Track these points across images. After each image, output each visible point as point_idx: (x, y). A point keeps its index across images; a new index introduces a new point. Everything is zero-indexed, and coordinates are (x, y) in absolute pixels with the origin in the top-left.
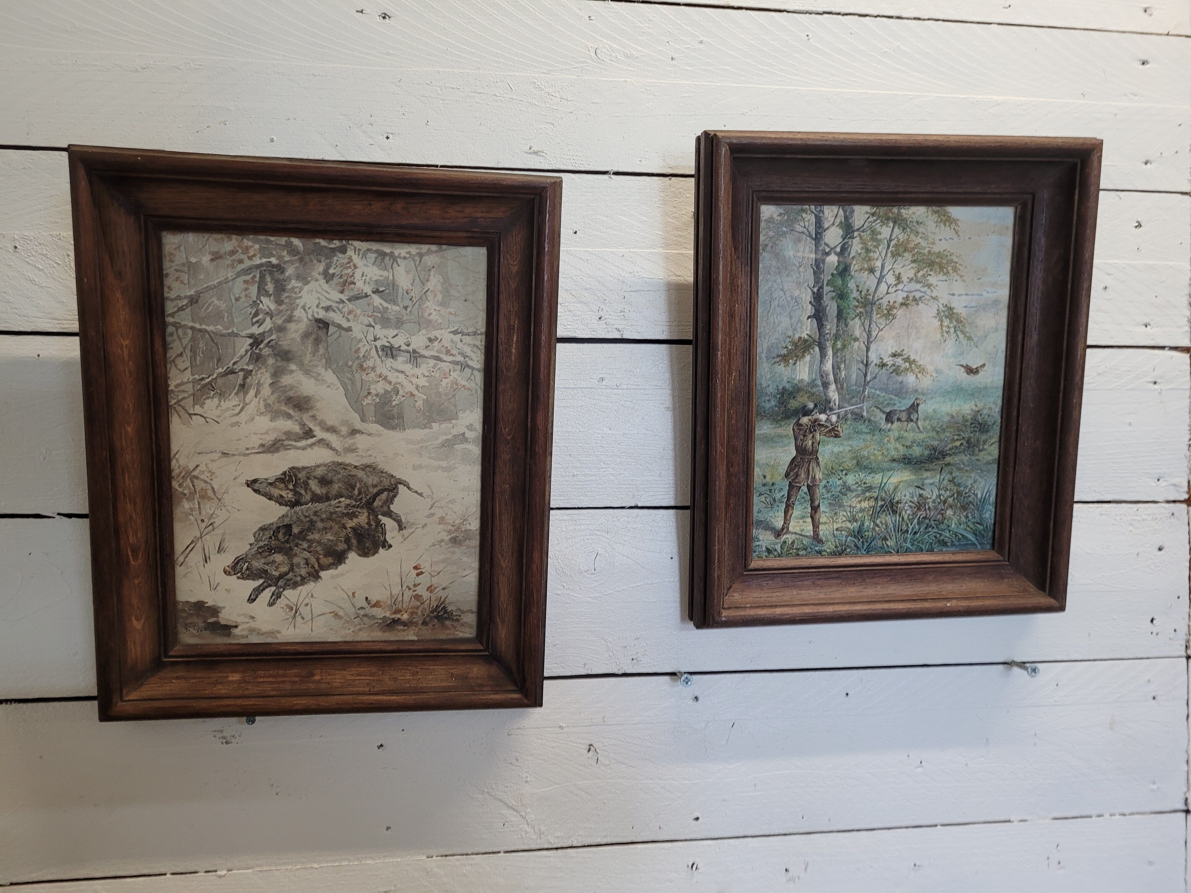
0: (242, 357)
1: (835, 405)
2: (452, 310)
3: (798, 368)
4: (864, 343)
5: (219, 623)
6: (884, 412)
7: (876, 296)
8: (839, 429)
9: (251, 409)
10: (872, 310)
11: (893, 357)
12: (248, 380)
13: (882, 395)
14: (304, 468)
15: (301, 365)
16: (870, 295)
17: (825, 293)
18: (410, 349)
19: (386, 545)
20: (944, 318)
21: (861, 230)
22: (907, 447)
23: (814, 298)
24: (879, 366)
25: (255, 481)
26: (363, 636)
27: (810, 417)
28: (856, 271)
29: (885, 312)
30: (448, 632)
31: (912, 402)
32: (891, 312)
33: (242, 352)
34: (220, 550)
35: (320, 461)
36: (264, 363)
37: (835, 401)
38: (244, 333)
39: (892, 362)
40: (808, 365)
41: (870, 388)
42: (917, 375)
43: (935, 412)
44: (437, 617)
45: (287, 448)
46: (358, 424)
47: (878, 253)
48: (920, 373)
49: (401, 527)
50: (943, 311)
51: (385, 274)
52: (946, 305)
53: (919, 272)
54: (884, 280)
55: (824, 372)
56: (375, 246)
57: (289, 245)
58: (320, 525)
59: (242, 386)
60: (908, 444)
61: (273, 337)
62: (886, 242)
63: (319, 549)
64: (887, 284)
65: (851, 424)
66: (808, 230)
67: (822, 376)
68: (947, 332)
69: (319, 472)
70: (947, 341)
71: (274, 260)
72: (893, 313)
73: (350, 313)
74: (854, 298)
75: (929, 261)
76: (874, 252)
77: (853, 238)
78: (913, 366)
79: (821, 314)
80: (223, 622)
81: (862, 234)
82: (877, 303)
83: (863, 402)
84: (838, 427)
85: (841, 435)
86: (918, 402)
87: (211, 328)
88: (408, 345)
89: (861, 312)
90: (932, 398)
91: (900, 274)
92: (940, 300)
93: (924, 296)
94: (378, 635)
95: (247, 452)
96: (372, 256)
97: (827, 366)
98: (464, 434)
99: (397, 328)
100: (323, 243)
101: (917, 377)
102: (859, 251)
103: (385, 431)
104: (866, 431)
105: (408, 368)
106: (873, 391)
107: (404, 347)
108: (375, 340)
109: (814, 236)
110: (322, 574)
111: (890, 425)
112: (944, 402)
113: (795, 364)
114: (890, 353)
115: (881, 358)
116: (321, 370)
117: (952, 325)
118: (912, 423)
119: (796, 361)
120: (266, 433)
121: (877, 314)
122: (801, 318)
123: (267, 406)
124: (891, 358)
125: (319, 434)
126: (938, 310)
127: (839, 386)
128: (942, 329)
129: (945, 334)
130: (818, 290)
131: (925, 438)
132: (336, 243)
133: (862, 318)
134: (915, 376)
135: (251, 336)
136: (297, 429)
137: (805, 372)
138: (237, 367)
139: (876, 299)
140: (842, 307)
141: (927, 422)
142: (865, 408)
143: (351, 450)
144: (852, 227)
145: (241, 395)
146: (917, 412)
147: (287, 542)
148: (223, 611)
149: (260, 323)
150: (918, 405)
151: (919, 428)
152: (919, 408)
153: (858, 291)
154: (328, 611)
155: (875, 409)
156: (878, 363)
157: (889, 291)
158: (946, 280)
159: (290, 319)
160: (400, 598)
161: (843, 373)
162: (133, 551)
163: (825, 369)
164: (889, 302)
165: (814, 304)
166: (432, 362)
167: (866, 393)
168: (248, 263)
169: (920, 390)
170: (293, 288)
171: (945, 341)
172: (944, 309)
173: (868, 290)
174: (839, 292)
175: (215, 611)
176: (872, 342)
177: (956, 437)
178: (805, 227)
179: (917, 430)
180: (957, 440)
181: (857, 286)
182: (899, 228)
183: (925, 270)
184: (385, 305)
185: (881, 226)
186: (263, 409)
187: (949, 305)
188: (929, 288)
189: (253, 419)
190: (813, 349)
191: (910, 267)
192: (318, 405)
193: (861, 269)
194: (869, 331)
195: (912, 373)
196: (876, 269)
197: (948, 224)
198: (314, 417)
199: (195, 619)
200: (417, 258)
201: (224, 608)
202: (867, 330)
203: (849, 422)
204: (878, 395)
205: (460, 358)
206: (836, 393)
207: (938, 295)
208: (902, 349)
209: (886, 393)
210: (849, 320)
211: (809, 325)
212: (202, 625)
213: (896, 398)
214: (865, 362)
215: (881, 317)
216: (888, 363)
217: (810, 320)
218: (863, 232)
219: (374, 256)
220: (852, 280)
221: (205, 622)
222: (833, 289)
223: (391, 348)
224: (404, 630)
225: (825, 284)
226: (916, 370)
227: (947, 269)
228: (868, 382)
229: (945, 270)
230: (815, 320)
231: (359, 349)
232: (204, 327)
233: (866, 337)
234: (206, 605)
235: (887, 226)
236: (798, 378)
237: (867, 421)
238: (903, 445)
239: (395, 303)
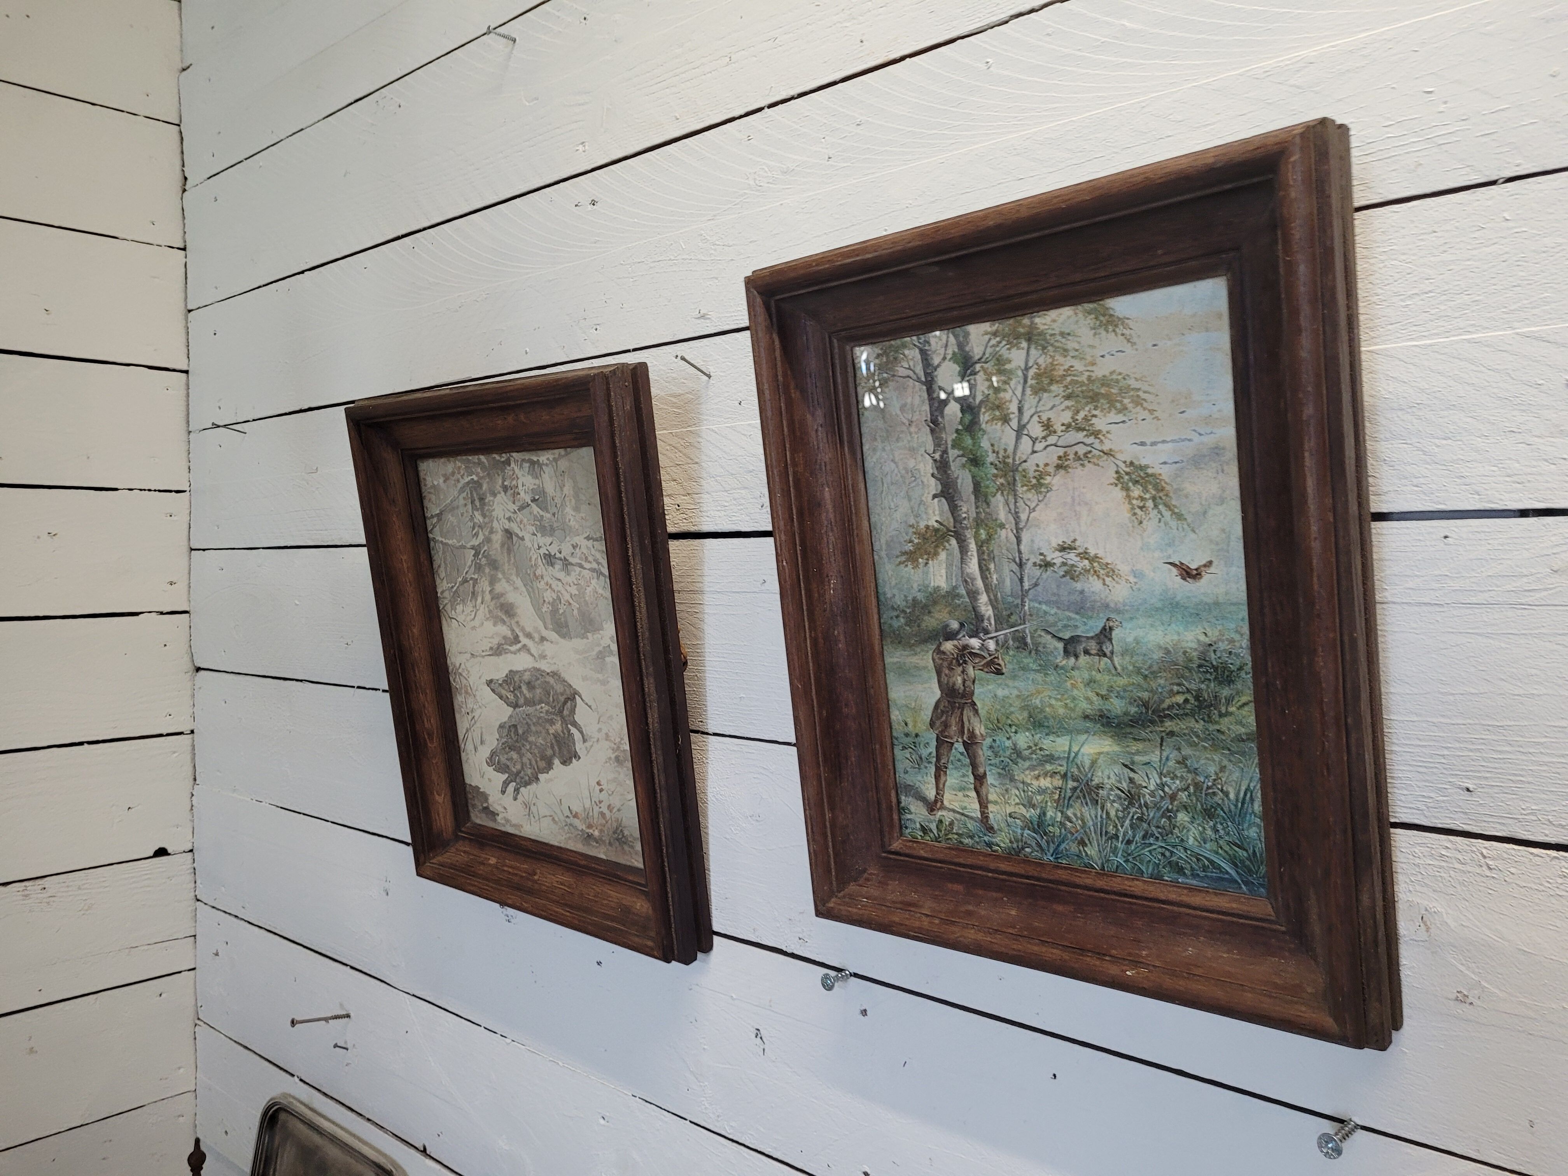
0: (470, 567)
1: (990, 624)
2: (583, 515)
3: (931, 569)
4: (1012, 531)
5: (489, 808)
6: (1060, 639)
7: (1017, 459)
8: (1001, 662)
9: (480, 614)
10: (1015, 480)
11: (1060, 551)
12: (476, 588)
13: (1053, 612)
14: (517, 672)
15: (504, 573)
16: (1008, 457)
17: (951, 459)
18: (562, 556)
19: (576, 756)
20: (1130, 484)
21: (983, 360)
22: (1102, 697)
23: (937, 468)
24: (1041, 566)
25: (491, 681)
26: (571, 846)
27: (955, 642)
28: (987, 423)
29: (1034, 481)
30: (626, 857)
31: (1102, 625)
32: (1042, 481)
33: (469, 563)
34: (482, 742)
35: (526, 666)
36: (483, 572)
37: (989, 619)
38: (468, 546)
39: (1061, 560)
40: (944, 565)
41: (1030, 600)
42: (1104, 580)
43: (1137, 643)
44: (618, 839)
45: (507, 652)
46: (545, 633)
47: (1010, 391)
48: (1108, 576)
50: (1127, 474)
51: (537, 482)
52: (1132, 463)
53: (1078, 412)
54: (1025, 432)
55: (968, 574)
56: (526, 456)
57: (480, 463)
58: (533, 728)
59: (473, 593)
60: (1104, 693)
61: (486, 548)
62: (1020, 373)
63: (536, 751)
64: (1031, 437)
65: (1014, 656)
66: (915, 373)
67: (966, 581)
68: (1141, 508)
69: (527, 677)
70: (1145, 522)
71: (475, 477)
72: (1046, 482)
73: (521, 522)
74: (992, 464)
75: (1091, 394)
76: (1005, 390)
77: (975, 374)
78: (1095, 564)
79: (951, 491)
80: (491, 808)
81: (986, 366)
82: (1020, 469)
83: (1025, 623)
84: (997, 658)
85: (1004, 670)
86: (1111, 624)
87: (450, 542)
88: (560, 553)
89: (1002, 484)
90: (1131, 619)
91: (1049, 419)
92: (1118, 456)
93: (1090, 452)
94: (579, 847)
95: (484, 654)
96: (526, 465)
97: (971, 566)
98: (609, 646)
99: (551, 535)
100: (497, 457)
101: (1104, 584)
102: (987, 392)
103: (562, 640)
104: (1034, 667)
105: (561, 575)
106: (1036, 605)
107: (558, 555)
108: (539, 548)
109: (923, 379)
110: (540, 776)
111: (1073, 660)
112: (1152, 626)
113: (927, 563)
114: (1054, 545)
115: (1041, 554)
116: (514, 578)
117: (1147, 496)
118: (1106, 659)
119: (928, 559)
120: (492, 637)
121: (1022, 486)
122: (924, 499)
123: (490, 612)
124: (1058, 554)
125: (524, 640)
126: (1117, 472)
127: (992, 597)
128: (1130, 503)
129: (1138, 511)
130: (942, 456)
131: (1126, 686)
132: (505, 456)
133: (1005, 493)
134: (1101, 581)
135: (473, 548)
136: (509, 634)
137: (941, 576)
138: (469, 576)
139: (1017, 462)
140: (978, 478)
141: (1128, 658)
142: (1027, 631)
143: (543, 657)
144: (971, 357)
145: (473, 601)
146: (1110, 640)
147: (517, 741)
148: (489, 798)
149: (476, 535)
150: (1111, 629)
151: (1116, 669)
152: (1114, 633)
153: (994, 452)
154: (548, 814)
155: (1043, 634)
156: (1038, 562)
157: (1035, 449)
158: (1124, 422)
159: (491, 532)
160: (591, 814)
161: (995, 577)
162: (428, 734)
163: (969, 571)
164: (1038, 465)
165: (939, 476)
166: (578, 569)
167: (1026, 608)
168: (462, 482)
169: (1112, 605)
170: (489, 501)
171: (1141, 523)
172: (1128, 470)
173: (1005, 450)
174: (971, 456)
175: (485, 797)
176: (1022, 529)
177: (1175, 688)
178: (909, 369)
179: (1113, 671)
180: (1178, 693)
181: (992, 445)
182: (1036, 348)
183: (1087, 409)
184: (542, 513)
185: (1009, 349)
186: (488, 616)
187: (1136, 463)
188: (1096, 438)
189: (483, 624)
190: (948, 541)
191: (1063, 407)
192: (519, 611)
193: (993, 419)
194: (1016, 513)
195: (1095, 577)
196: (1012, 416)
197: (1111, 328)
198: (517, 622)
199: (476, 802)
200: (554, 464)
201: (490, 795)
202: (1013, 511)
203: (1011, 653)
204: (1046, 613)
205: (595, 565)
206: (990, 608)
207: (1113, 447)
208: (1072, 539)
209: (1058, 608)
210: (990, 497)
211: (937, 508)
212: (481, 808)
213: (1077, 617)
214: (1017, 560)
215: (1029, 490)
216: (1054, 561)
217: (936, 500)
218: (986, 362)
219: (527, 465)
220: (985, 437)
221: (482, 805)
222: (961, 452)
223: (550, 555)
224: (597, 847)
225: (949, 446)
226: (1102, 572)
227: (1121, 402)
228: (1027, 591)
229: (1118, 405)
230: (943, 500)
231: (531, 558)
232: (447, 541)
233: (1013, 522)
234: (480, 791)
235: (1018, 348)
236: (932, 584)
237: (1033, 652)
238: (1098, 694)
239: (547, 510)
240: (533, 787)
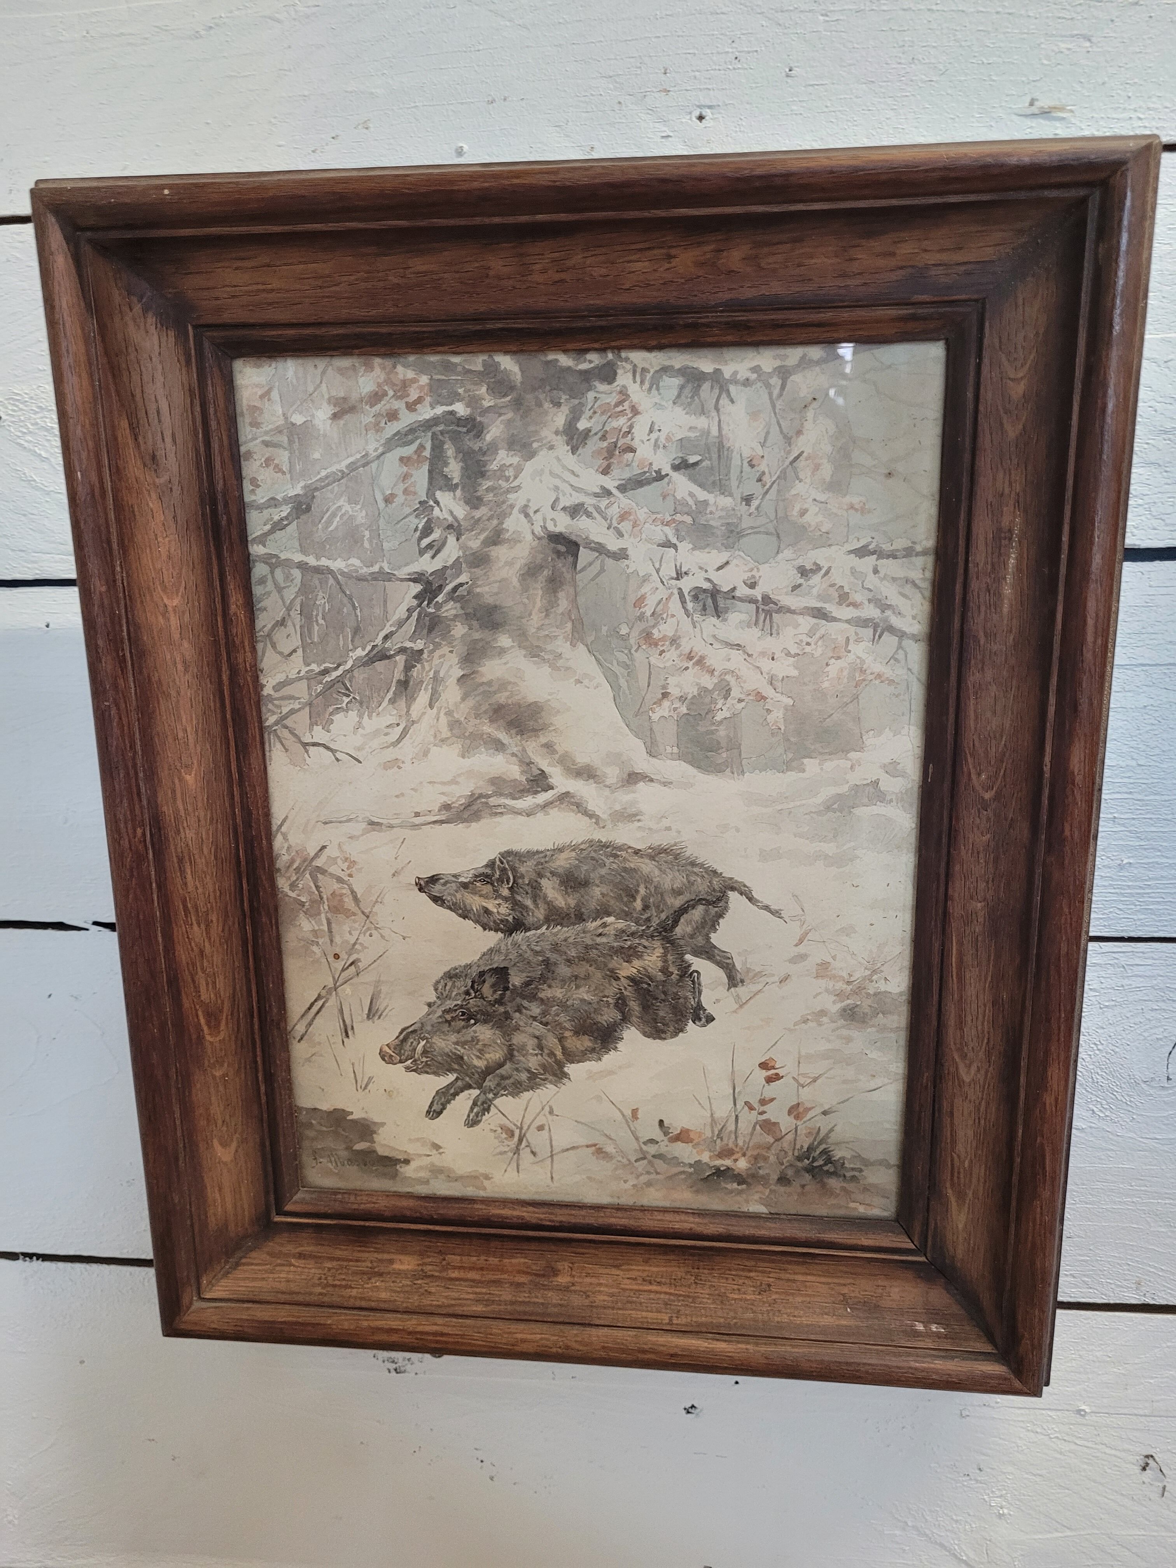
0: (401, 624)
2: (855, 500)
5: (375, 1151)
9: (422, 732)
12: (415, 672)
14: (531, 854)
15: (521, 636)
18: (757, 593)
19: (702, 1016)
25: (434, 879)
26: (654, 1197)
30: (832, 1201)
33: (401, 612)
34: (372, 1013)
35: (564, 840)
36: (446, 634)
38: (403, 573)
44: (810, 1170)
45: (495, 812)
46: (642, 763)
49: (733, 980)
51: (702, 422)
56: (679, 359)
57: (491, 373)
58: (564, 970)
59: (404, 684)
61: (463, 578)
63: (563, 1018)
69: (562, 862)
71: (461, 409)
73: (623, 517)
80: (381, 1151)
87: (338, 565)
88: (752, 586)
94: (685, 1197)
95: (418, 820)
96: (672, 383)
98: (876, 783)
99: (727, 547)
100: (564, 360)
103: (700, 776)
105: (751, 637)
107: (743, 591)
108: (679, 576)
110: (571, 1069)
116: (562, 646)
120: (454, 782)
123: (454, 724)
125: (561, 781)
132: (594, 359)
135: (416, 578)
136: (515, 772)
138: (392, 646)
143: (629, 816)
145: (402, 703)
147: (500, 1001)
148: (381, 1131)
149: (436, 549)
154: (584, 1142)
159: (496, 539)
160: (731, 1127)
162: (209, 1015)
166: (806, 622)
168: (407, 419)
170: (503, 468)
175: (366, 1129)
184: (702, 495)
186: (445, 733)
189: (426, 753)
192: (558, 721)
198: (549, 747)
199: (329, 1143)
200: (775, 381)
201: (383, 1124)
205: (871, 612)
212: (344, 1154)
219: (676, 382)
221: (349, 1148)
223: (714, 593)
224: (740, 1192)
231: (642, 599)
232: (324, 562)
234: (348, 1118)
239: (721, 487)
240: (547, 1092)
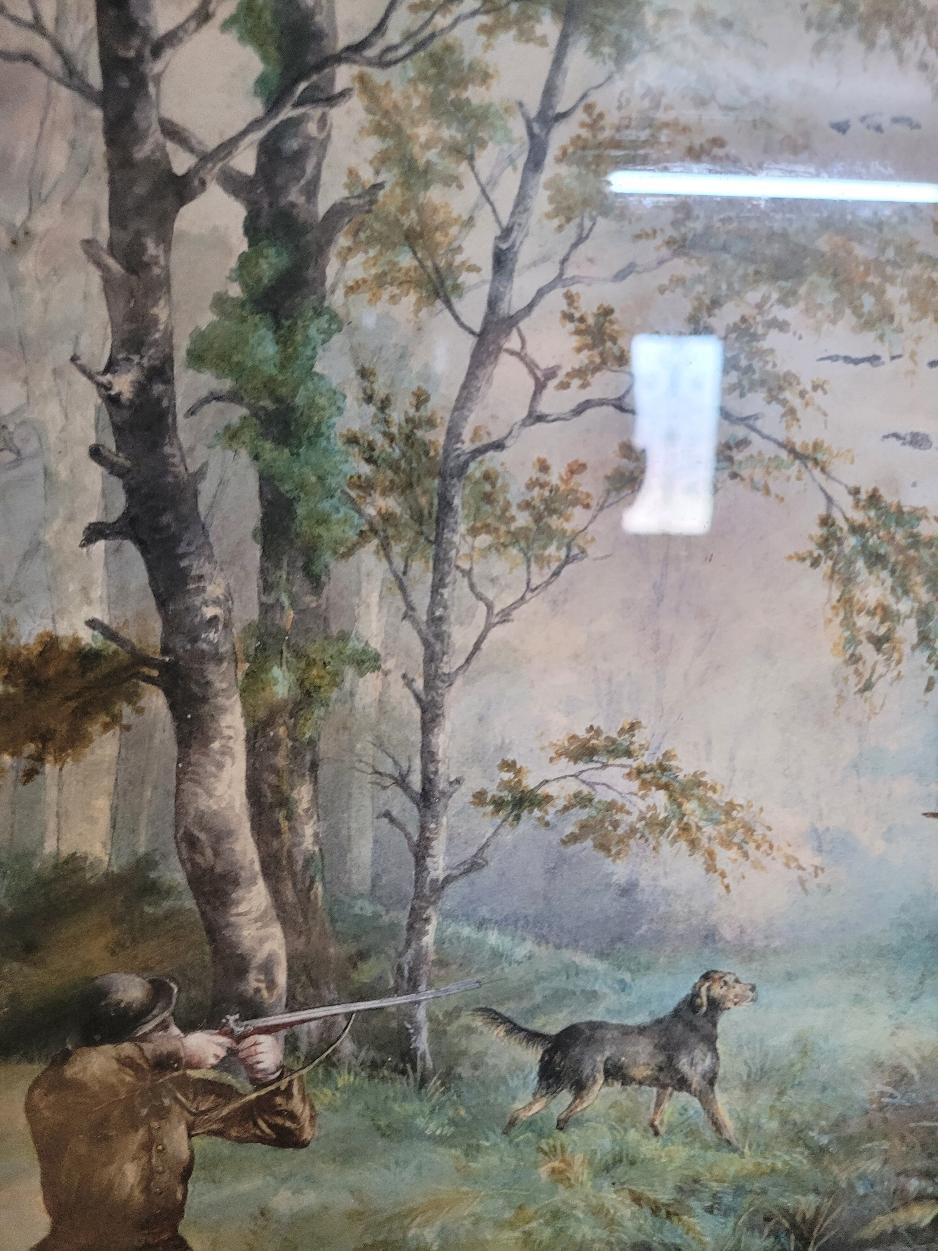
1: (271, 984)
3: (52, 794)
4: (408, 681)
6: (533, 1037)
7: (467, 433)
8: (297, 1105)
10: (446, 505)
11: (575, 757)
13: (521, 952)
16: (431, 423)
17: (182, 405)
20: (860, 564)
21: (371, 53)
22: (655, 1209)
23: (118, 430)
24: (499, 804)
27: (127, 1048)
28: (351, 290)
29: (523, 519)
31: (685, 992)
32: (554, 522)
37: (267, 968)
39: (573, 786)
40: (108, 782)
41: (447, 915)
42: (711, 855)
43: (804, 1052)
47: (472, 189)
48: (727, 844)
50: (857, 529)
52: (874, 499)
53: (716, 303)
54: (513, 342)
55: (201, 819)
60: (664, 1196)
62: (518, 129)
64: (531, 366)
65: (354, 1091)
66: (59, 50)
67: (192, 842)
68: (878, 642)
70: (880, 687)
72: (568, 526)
74: (352, 440)
75: (776, 249)
76: (451, 180)
77: (332, 100)
78: (690, 806)
79: (166, 519)
81: (378, 76)
82: (475, 470)
83: (414, 988)
84: (288, 1094)
85: (308, 1134)
86: (718, 991)
89: (387, 518)
90: (790, 977)
91: (606, 312)
92: (837, 467)
93: (744, 443)
97: (220, 788)
101: (711, 868)
102: (367, 176)
104: (432, 1127)
106: (467, 931)
109: (95, 78)
111: (566, 1097)
112: (857, 999)
113: (30, 774)
114: (560, 738)
115: (509, 766)
117: (904, 606)
118: (683, 1097)
119: (39, 758)
121: (474, 532)
122: (48, 537)
124: (565, 766)
126: (826, 521)
127: (289, 895)
128: (848, 623)
129: (867, 650)
130: (141, 388)
131: (748, 1177)
133: (397, 549)
134: (700, 858)
137: (92, 820)
139: (467, 446)
140: (285, 488)
141: (764, 1098)
142: (421, 1014)
144: (318, 36)
146: (710, 1041)
150: (715, 1006)
151: (717, 1125)
152: (724, 1022)
153: (369, 399)
155: (478, 1022)
156: (493, 791)
157: (543, 408)
158: (874, 360)
161: (309, 830)
163: (205, 803)
164: (544, 467)
165: (121, 460)
167: (428, 940)
169: (727, 933)
171: (868, 687)
172: (859, 517)
173: (421, 399)
174: (267, 403)
176: (449, 680)
177: (914, 1184)
178: (37, 25)
179: (709, 1134)
180: (921, 1198)
181: (364, 374)
182: (594, 49)
183: (753, 296)
185: (488, 31)
187: (888, 498)
188: (772, 398)
190: (132, 698)
191: (663, 277)
193: (381, 280)
194: (435, 621)
195: (683, 845)
196: (466, 278)
197: (884, 35)
202: (422, 615)
203: (343, 1079)
204: (497, 956)
206: (276, 930)
207: (827, 438)
208: (624, 722)
209: (541, 939)
210: (327, 557)
211: (99, 574)
213: (601, 966)
214: (416, 781)
215: (500, 547)
216: (551, 789)
217: (100, 546)
218: (383, 63)
220: (338, 340)
222: (226, 384)
225: (180, 356)
226: (709, 830)
227: (879, 293)
228: (439, 887)
229: (868, 302)
230: (131, 550)
233: (419, 650)
235: (525, 36)
236: (49, 847)
237: (434, 1083)
238: (637, 1199)
